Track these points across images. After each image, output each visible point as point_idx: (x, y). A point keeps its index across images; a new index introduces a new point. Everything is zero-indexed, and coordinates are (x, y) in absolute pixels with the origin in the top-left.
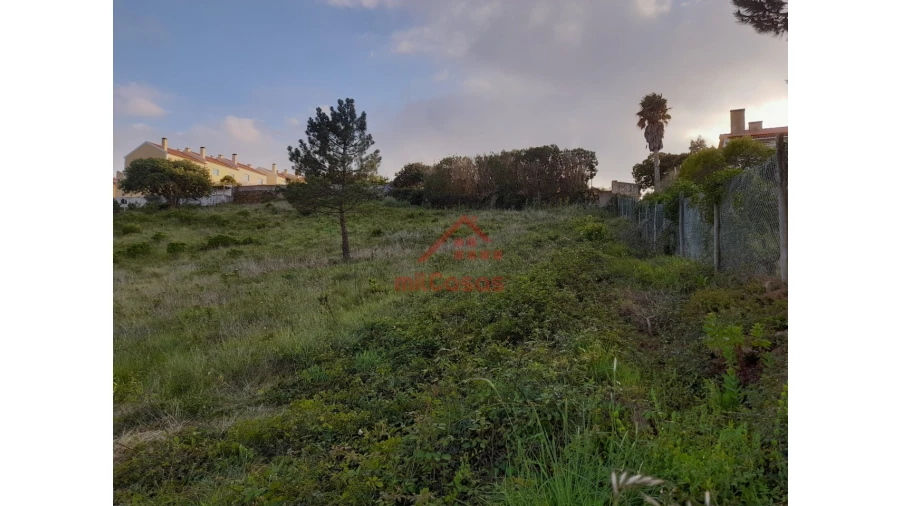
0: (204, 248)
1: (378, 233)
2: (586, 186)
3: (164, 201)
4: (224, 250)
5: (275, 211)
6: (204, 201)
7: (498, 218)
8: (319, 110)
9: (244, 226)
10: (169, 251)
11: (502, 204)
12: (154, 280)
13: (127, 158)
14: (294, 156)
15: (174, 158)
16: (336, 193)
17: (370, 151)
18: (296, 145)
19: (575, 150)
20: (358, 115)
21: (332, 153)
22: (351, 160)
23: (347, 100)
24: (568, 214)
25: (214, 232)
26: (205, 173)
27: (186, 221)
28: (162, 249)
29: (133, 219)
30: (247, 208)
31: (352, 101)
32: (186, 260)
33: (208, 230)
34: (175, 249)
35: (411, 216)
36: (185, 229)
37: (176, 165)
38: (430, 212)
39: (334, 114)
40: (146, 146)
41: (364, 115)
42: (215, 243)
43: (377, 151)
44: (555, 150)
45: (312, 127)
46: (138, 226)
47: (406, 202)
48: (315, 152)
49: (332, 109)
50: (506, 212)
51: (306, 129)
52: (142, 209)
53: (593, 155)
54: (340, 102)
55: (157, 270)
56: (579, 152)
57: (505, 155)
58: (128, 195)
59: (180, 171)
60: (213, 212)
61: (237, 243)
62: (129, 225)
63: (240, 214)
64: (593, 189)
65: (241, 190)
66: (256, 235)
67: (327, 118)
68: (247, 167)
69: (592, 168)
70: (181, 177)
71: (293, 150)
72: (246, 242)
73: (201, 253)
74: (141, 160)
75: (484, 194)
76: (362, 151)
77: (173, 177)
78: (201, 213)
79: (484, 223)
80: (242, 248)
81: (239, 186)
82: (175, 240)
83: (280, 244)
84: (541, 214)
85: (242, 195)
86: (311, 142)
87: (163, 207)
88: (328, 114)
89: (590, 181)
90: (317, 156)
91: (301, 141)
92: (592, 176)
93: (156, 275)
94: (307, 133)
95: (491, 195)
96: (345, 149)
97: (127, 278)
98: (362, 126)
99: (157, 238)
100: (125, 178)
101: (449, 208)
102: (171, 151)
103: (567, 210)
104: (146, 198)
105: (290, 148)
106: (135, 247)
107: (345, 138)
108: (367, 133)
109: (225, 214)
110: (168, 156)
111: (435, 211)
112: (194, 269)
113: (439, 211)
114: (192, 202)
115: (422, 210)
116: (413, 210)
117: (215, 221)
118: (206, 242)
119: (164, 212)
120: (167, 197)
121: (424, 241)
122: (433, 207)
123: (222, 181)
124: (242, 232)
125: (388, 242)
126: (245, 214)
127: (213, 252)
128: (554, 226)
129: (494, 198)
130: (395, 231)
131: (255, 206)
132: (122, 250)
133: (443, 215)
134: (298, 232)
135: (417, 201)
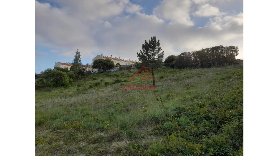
0: (114, 83)
1: (162, 77)
2: (235, 59)
3: (102, 70)
4: (119, 84)
5: (131, 72)
6: (112, 70)
7: (202, 71)
8: (145, 41)
9: (123, 77)
10: (105, 84)
11: (203, 66)
12: (102, 92)
13: (93, 60)
14: (139, 55)
15: (105, 59)
16: (151, 66)
17: (161, 52)
18: (139, 52)
20: (157, 41)
21: (149, 53)
22: (155, 55)
23: (154, 37)
25: (116, 79)
26: (112, 62)
27: (108, 76)
28: (103, 84)
29: (95, 76)
31: (155, 37)
32: (110, 87)
33: (114, 78)
35: (172, 72)
36: (108, 78)
37: (105, 61)
38: (177, 70)
39: (150, 42)
40: (98, 56)
41: (159, 41)
42: (116, 82)
43: (163, 52)
44: (222, 47)
45: (143, 46)
46: (97, 78)
47: (169, 68)
48: (145, 54)
49: (149, 40)
51: (142, 47)
52: (97, 73)
53: (237, 48)
54: (151, 38)
55: (103, 90)
57: (203, 50)
58: (94, 70)
59: (106, 62)
60: (115, 73)
61: (122, 82)
62: (94, 77)
63: (122, 73)
64: (238, 59)
65: (121, 67)
66: (127, 79)
68: (123, 60)
69: (237, 52)
70: (107, 64)
71: (138, 54)
72: (125, 81)
73: (113, 85)
74: (97, 60)
75: (196, 64)
76: (158, 52)
77: (104, 64)
78: (112, 74)
80: (123, 83)
81: (121, 65)
82: (106, 81)
83: (134, 81)
86: (144, 51)
87: (102, 72)
88: (148, 42)
89: (236, 57)
90: (145, 55)
91: (141, 51)
92: (237, 55)
93: (102, 91)
94: (142, 48)
95: (198, 63)
96: (153, 52)
97: (95, 92)
98: (158, 44)
99: (102, 81)
100: (93, 65)
101: (184, 69)
102: (104, 57)
104: (98, 70)
105: (137, 53)
106: (97, 83)
107: (153, 49)
108: (160, 46)
109: (118, 74)
110: (103, 59)
111: (179, 70)
112: (112, 89)
113: (181, 70)
114: (109, 71)
115: (175, 70)
116: (172, 70)
117: (116, 76)
118: (114, 81)
119: (102, 74)
120: (103, 70)
121: (178, 80)
122: (178, 69)
123: (116, 64)
124: (123, 78)
125: (166, 80)
126: (124, 73)
127: (116, 84)
129: (200, 65)
130: (167, 77)
131: (125, 71)
132: (93, 84)
133: (182, 71)
134: (138, 78)
135: (173, 67)
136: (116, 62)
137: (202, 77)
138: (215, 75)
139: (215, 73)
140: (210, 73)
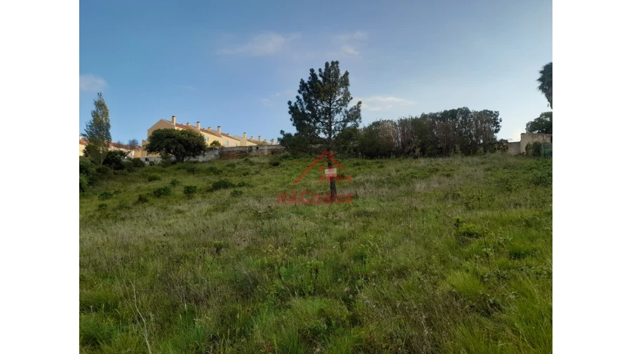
0: (210, 190)
3: (173, 158)
5: (252, 164)
6: (201, 159)
9: (233, 174)
10: (185, 192)
11: (424, 154)
13: (149, 131)
15: (181, 129)
19: (482, 112)
20: (342, 75)
25: (215, 179)
26: (202, 138)
27: (192, 171)
28: (179, 191)
29: (155, 171)
30: (231, 161)
32: (200, 199)
33: (207, 177)
34: (189, 191)
36: (191, 177)
37: (183, 132)
40: (162, 121)
42: (217, 187)
44: (466, 111)
46: (159, 175)
52: (159, 165)
53: (497, 114)
55: (180, 208)
56: (485, 113)
57: (424, 116)
58: (150, 156)
59: (185, 137)
60: (208, 166)
61: (235, 186)
62: (153, 174)
63: (229, 165)
65: (224, 150)
66: (246, 180)
68: (227, 135)
70: (187, 141)
72: (241, 185)
73: (209, 194)
74: (159, 131)
77: (180, 141)
78: (199, 166)
80: (239, 189)
81: (223, 148)
82: (187, 184)
85: (225, 153)
87: (174, 163)
89: (495, 134)
90: (307, 111)
92: (497, 131)
93: (179, 212)
95: (415, 148)
98: (346, 83)
99: (174, 183)
100: (148, 143)
102: (177, 125)
104: (162, 157)
106: (159, 190)
109: (218, 166)
110: (176, 128)
114: (192, 159)
117: (213, 171)
118: (211, 185)
119: (175, 166)
120: (176, 155)
123: (211, 144)
124: (234, 178)
126: (233, 166)
127: (218, 193)
129: (418, 150)
131: (237, 161)
132: (149, 192)
136: (209, 140)
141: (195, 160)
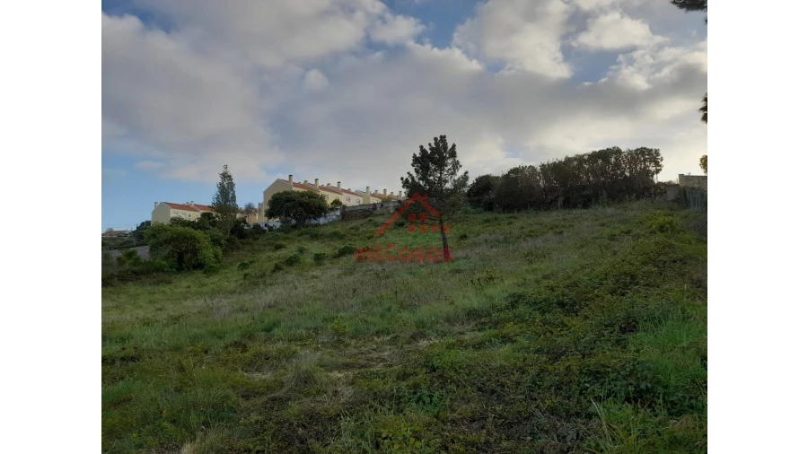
1: (464, 237)
2: (652, 181)
3: (294, 222)
5: (376, 225)
6: (322, 221)
7: (568, 217)
8: (421, 147)
9: (357, 238)
11: (568, 204)
13: (265, 193)
14: (405, 184)
15: (301, 190)
17: (460, 173)
18: (406, 176)
19: (638, 150)
20: (450, 146)
21: (432, 178)
22: (446, 181)
23: (441, 137)
24: (636, 210)
25: (340, 245)
26: (322, 198)
27: (315, 237)
28: (309, 259)
29: (276, 237)
30: (354, 224)
31: (445, 137)
32: (329, 265)
33: (332, 243)
34: (319, 259)
35: (488, 221)
36: (316, 243)
37: (303, 195)
38: (502, 216)
39: (431, 149)
40: (279, 182)
41: (454, 146)
42: (343, 253)
44: (617, 152)
45: (416, 160)
46: (283, 243)
48: (420, 179)
49: (430, 144)
50: (574, 212)
51: (412, 162)
52: (278, 230)
54: (436, 139)
55: (314, 273)
56: (642, 151)
57: (568, 160)
58: (271, 220)
59: (305, 199)
60: (330, 230)
62: (277, 243)
63: (352, 228)
64: (660, 183)
65: (347, 210)
66: (369, 244)
67: (426, 152)
68: (349, 192)
69: (657, 164)
70: (307, 203)
71: (404, 180)
73: (336, 260)
74: (278, 194)
75: (550, 197)
76: (454, 173)
77: (301, 204)
78: (321, 231)
79: (557, 223)
81: (345, 207)
82: (315, 252)
84: (610, 211)
85: (348, 214)
86: (417, 172)
87: (294, 227)
88: (427, 148)
89: (655, 176)
90: (421, 182)
91: (408, 173)
92: (658, 171)
94: (413, 165)
95: (557, 197)
96: (441, 174)
98: (453, 154)
99: (301, 251)
101: (519, 211)
102: (295, 185)
103: (635, 205)
104: (282, 221)
105: (402, 179)
106: (290, 258)
107: (440, 164)
108: (457, 159)
109: (339, 228)
110: (295, 189)
111: (507, 215)
113: (511, 215)
114: (314, 222)
115: (495, 215)
116: (489, 215)
117: (336, 235)
118: (336, 252)
119: (296, 232)
120: (297, 219)
122: (504, 212)
123: (332, 204)
124: (358, 243)
125: (475, 244)
126: (356, 228)
127: (344, 259)
128: (626, 222)
129: (561, 200)
130: (478, 235)
131: (359, 222)
132: (282, 261)
133: (515, 218)
135: (489, 207)
136: (330, 198)
137: (565, 234)
138: (598, 228)
139: (597, 223)
140: (586, 221)
141: (316, 222)
